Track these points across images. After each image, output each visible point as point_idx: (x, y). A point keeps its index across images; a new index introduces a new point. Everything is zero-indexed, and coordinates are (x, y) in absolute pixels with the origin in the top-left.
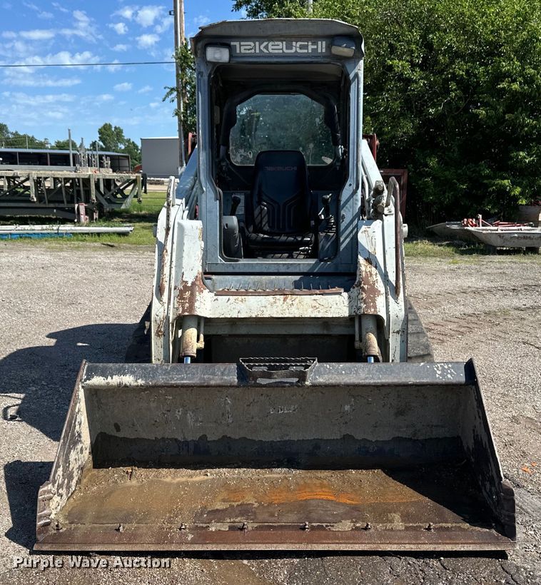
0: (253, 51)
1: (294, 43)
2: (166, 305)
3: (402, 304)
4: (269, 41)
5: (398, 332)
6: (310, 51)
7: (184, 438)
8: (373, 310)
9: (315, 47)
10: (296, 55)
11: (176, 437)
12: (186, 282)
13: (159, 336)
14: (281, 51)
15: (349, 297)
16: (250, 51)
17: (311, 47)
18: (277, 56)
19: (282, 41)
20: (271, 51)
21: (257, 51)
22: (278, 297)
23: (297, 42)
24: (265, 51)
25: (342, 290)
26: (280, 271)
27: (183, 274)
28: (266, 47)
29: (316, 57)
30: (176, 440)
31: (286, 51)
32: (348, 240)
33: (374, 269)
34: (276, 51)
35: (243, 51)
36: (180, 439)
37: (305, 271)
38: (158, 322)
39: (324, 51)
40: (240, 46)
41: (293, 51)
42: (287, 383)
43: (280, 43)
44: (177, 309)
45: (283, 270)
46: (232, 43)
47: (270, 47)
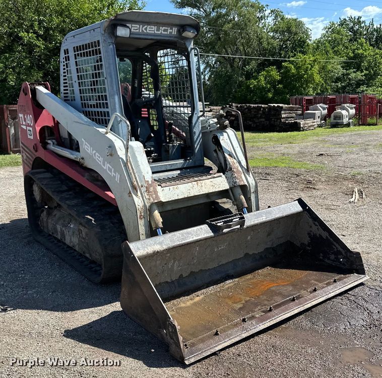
0: (138, 31)
1: (161, 28)
2: (141, 198)
3: (252, 177)
4: (148, 25)
6: (168, 33)
7: (171, 279)
8: (242, 182)
9: (171, 31)
10: (160, 35)
11: (167, 280)
12: (148, 181)
13: (141, 219)
14: (153, 32)
15: (226, 177)
16: (136, 31)
17: (169, 31)
18: (151, 35)
19: (155, 26)
20: (148, 31)
21: (141, 31)
22: (194, 183)
23: (162, 27)
24: (145, 31)
25: (222, 174)
26: (168, 169)
27: (144, 176)
28: (146, 29)
29: (171, 37)
30: (167, 282)
31: (156, 32)
32: (199, 146)
33: (234, 159)
34: (150, 32)
35: (133, 30)
36: (169, 281)
37: (180, 167)
38: (140, 210)
39: (175, 33)
41: (160, 32)
42: (236, 229)
43: (153, 27)
44: (149, 199)
45: (169, 168)
47: (148, 29)
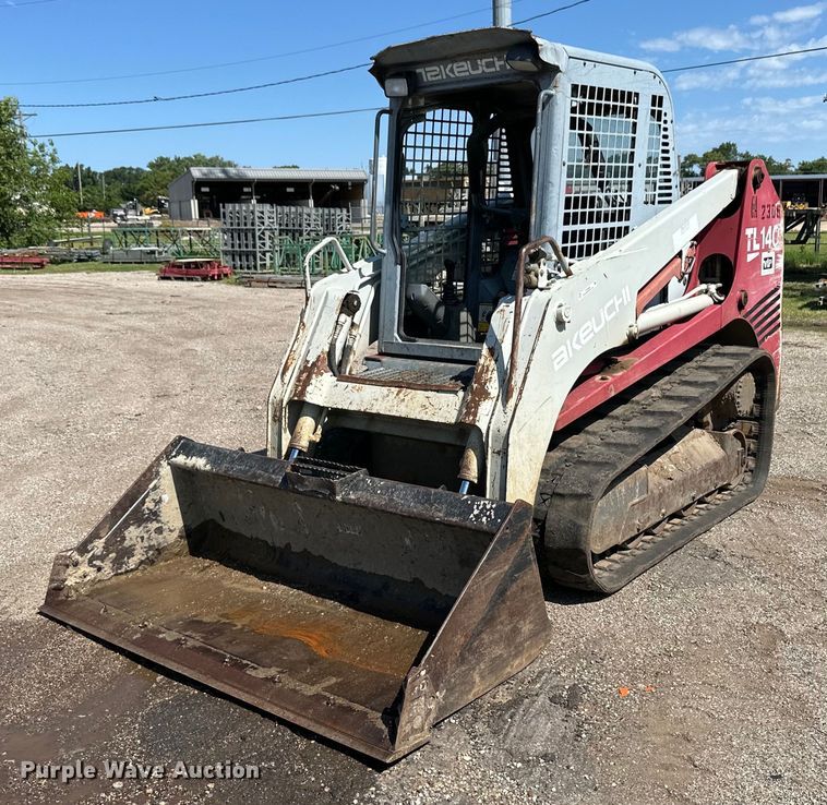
0: (440, 77)
1: (479, 61)
2: (286, 386)
3: (510, 413)
4: (453, 62)
5: (498, 453)
6: (498, 69)
8: (471, 418)
9: (502, 63)
10: (484, 76)
12: (308, 362)
13: (275, 421)
14: (467, 74)
15: (464, 399)
16: (437, 78)
17: (498, 64)
19: (466, 60)
20: (457, 75)
21: (444, 77)
22: (393, 389)
23: (481, 60)
24: (452, 76)
25: (460, 389)
27: (309, 351)
28: (452, 70)
29: (507, 76)
31: (473, 73)
33: (493, 362)
34: (463, 74)
35: (430, 79)
38: (275, 405)
40: (426, 72)
41: (480, 72)
42: (321, 493)
43: (464, 63)
44: (292, 392)
46: (418, 71)
47: (456, 70)
